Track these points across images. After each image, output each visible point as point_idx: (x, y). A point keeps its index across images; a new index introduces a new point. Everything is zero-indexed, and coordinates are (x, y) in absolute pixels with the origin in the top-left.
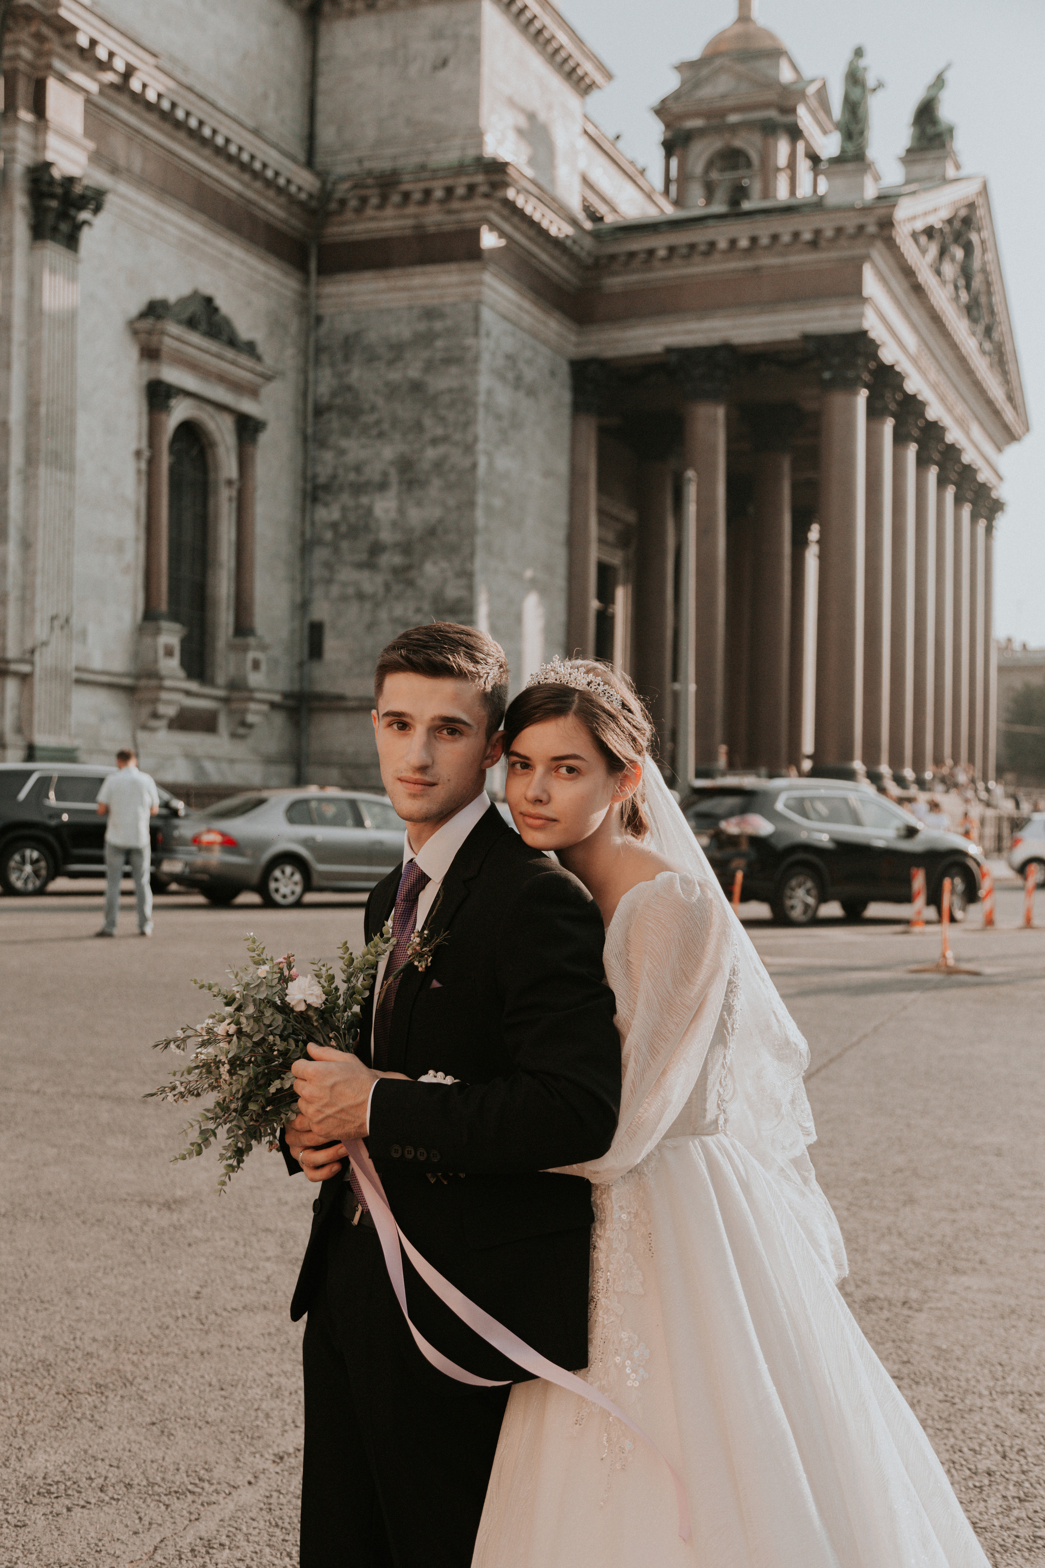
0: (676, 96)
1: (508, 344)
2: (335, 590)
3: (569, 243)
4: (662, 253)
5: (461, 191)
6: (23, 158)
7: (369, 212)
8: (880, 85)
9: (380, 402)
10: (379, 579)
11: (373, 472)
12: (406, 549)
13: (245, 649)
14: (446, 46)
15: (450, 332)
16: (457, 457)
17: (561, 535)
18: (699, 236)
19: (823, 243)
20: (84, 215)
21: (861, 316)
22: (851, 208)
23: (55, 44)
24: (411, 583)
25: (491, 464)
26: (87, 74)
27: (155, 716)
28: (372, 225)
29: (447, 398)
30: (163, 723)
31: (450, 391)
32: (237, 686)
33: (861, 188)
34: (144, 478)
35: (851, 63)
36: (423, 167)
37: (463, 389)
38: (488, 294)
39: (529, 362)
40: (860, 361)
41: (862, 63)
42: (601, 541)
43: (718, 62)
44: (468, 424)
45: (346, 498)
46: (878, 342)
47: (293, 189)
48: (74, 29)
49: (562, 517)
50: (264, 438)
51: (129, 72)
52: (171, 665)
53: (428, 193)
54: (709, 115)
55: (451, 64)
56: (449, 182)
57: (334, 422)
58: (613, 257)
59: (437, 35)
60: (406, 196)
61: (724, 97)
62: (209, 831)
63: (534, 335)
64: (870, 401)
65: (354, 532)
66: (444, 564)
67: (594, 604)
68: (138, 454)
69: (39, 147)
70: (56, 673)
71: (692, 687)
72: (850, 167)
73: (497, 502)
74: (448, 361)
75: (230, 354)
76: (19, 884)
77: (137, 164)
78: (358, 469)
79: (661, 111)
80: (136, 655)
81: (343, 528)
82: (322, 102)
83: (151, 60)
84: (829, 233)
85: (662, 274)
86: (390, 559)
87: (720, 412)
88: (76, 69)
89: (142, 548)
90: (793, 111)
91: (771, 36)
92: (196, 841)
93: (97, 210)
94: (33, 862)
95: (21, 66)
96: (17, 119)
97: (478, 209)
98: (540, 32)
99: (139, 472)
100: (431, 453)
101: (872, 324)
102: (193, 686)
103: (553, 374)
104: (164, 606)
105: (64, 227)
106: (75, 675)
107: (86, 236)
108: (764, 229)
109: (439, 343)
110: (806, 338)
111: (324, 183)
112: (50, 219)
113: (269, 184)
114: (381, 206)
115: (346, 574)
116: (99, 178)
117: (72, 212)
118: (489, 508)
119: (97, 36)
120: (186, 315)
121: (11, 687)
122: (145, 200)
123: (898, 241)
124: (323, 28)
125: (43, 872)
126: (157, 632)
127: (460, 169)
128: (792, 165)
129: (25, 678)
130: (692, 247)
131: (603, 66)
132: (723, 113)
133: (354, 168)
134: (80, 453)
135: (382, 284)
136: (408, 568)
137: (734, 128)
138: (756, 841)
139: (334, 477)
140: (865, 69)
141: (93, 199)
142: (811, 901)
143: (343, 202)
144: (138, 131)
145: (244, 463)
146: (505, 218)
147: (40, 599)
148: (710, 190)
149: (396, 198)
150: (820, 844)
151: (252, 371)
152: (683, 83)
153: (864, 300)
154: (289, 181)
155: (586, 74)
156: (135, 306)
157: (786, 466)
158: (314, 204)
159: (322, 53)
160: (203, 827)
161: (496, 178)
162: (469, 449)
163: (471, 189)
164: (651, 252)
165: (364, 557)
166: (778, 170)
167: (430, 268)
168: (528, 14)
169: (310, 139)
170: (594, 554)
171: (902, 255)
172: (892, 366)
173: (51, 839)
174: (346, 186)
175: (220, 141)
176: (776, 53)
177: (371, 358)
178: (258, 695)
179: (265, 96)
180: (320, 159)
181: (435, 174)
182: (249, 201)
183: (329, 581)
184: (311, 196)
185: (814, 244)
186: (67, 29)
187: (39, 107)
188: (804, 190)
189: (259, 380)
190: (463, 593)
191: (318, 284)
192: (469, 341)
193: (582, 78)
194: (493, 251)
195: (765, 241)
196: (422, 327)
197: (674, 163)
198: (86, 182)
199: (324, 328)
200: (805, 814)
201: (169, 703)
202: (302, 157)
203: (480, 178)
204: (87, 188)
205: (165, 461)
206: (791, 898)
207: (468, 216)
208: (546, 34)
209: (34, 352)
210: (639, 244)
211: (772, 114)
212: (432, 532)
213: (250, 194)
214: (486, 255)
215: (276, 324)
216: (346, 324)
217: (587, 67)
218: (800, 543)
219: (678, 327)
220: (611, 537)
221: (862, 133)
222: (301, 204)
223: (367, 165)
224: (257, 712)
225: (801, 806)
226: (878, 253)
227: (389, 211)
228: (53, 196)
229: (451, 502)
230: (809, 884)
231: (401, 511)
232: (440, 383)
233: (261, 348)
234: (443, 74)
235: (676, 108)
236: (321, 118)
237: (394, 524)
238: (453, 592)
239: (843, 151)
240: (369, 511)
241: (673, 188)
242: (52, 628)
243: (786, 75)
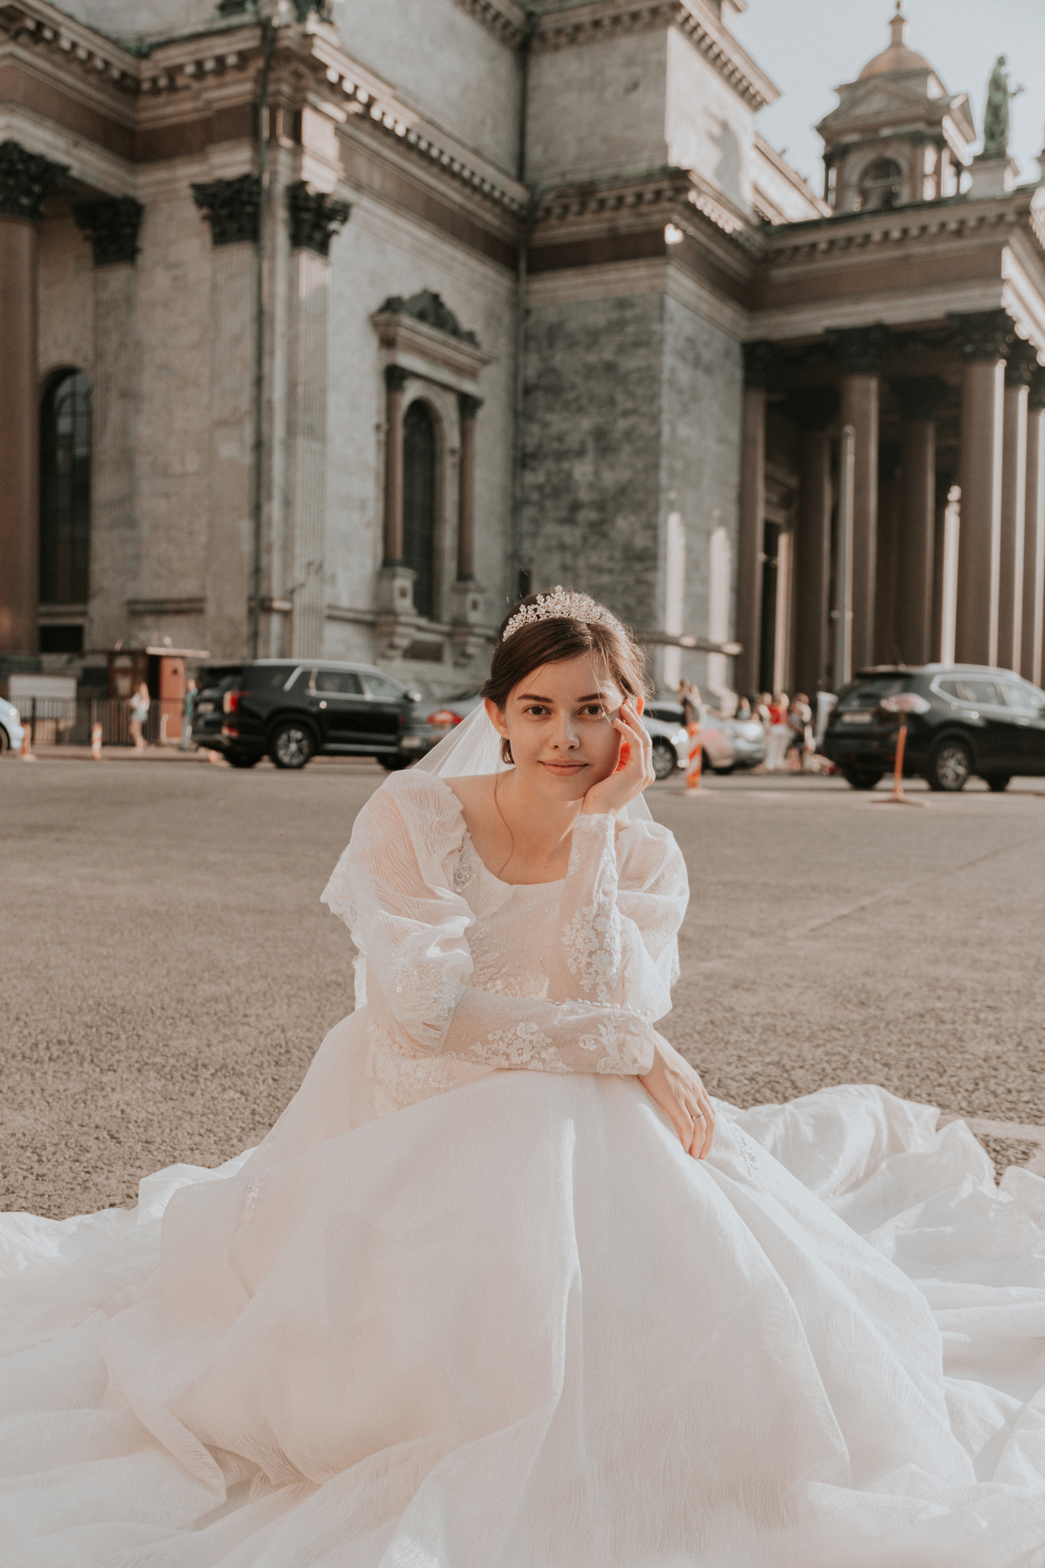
0: (836, 115)
1: (689, 329)
2: (541, 542)
3: (741, 239)
4: (823, 246)
5: (649, 196)
6: (284, 179)
7: (571, 218)
8: (1020, 90)
9: (578, 380)
10: (578, 532)
11: (573, 441)
12: (600, 506)
13: (466, 591)
14: (637, 71)
15: (640, 319)
16: (644, 427)
17: (732, 493)
18: (856, 230)
19: (967, 232)
20: (334, 226)
21: (1000, 295)
22: (993, 200)
23: (309, 80)
24: (604, 535)
25: (673, 432)
26: (337, 105)
27: (392, 646)
28: (574, 229)
29: (635, 377)
30: (397, 653)
31: (639, 370)
32: (460, 623)
33: (1001, 181)
34: (383, 448)
35: (995, 70)
36: (616, 178)
37: (649, 368)
38: (671, 285)
39: (707, 344)
40: (999, 336)
41: (1004, 70)
42: (768, 502)
43: (873, 83)
44: (653, 398)
45: (550, 464)
46: (1015, 319)
47: (506, 200)
48: (324, 67)
49: (733, 478)
50: (482, 414)
51: (370, 103)
52: (405, 605)
53: (620, 200)
54: (863, 130)
55: (641, 88)
56: (639, 189)
57: (541, 399)
58: (779, 252)
59: (630, 62)
60: (602, 203)
61: (878, 113)
62: (442, 711)
63: (711, 320)
64: (1008, 371)
65: (557, 493)
66: (632, 518)
67: (761, 557)
68: (378, 427)
69: (297, 168)
70: (311, 610)
71: (848, 615)
72: (992, 163)
73: (679, 465)
74: (637, 344)
75: (453, 341)
76: (286, 759)
77: (377, 181)
78: (560, 438)
79: (823, 129)
80: (376, 596)
81: (548, 490)
82: (531, 126)
83: (388, 90)
84: (972, 223)
85: (823, 264)
86: (588, 515)
87: (873, 385)
88: (325, 99)
89: (380, 506)
90: (939, 123)
91: (918, 57)
92: (431, 720)
93: (344, 220)
94: (298, 741)
95: (282, 100)
96: (279, 146)
97: (663, 211)
98: (718, 56)
99: (378, 442)
100: (622, 424)
101: (1010, 302)
102: (423, 622)
103: (727, 354)
104: (398, 553)
105: (318, 236)
106: (327, 612)
107: (336, 244)
108: (913, 222)
109: (630, 329)
110: (951, 316)
111: (532, 194)
112: (306, 229)
113: (487, 196)
114: (580, 213)
115: (550, 529)
116: (347, 194)
117: (324, 223)
118: (672, 471)
119: (344, 72)
120: (418, 308)
121: (276, 622)
122: (383, 212)
123: (1034, 227)
124: (532, 62)
125: (306, 750)
126: (393, 576)
127: (649, 177)
128: (938, 171)
129: (287, 614)
130: (850, 240)
131: (772, 85)
132: (876, 128)
133: (557, 181)
134: (331, 427)
135: (580, 280)
136: (601, 522)
137: (887, 141)
138: (914, 718)
139: (540, 446)
140: (1006, 75)
141: (340, 211)
142: (961, 770)
143: (548, 211)
144: (377, 154)
145: (465, 434)
146: (687, 219)
147: (298, 550)
148: (864, 194)
149: (593, 205)
150: (970, 722)
151: (471, 356)
152: (842, 103)
153: (1003, 281)
154: (503, 194)
155: (758, 92)
156: (375, 302)
157: (930, 431)
158: (523, 213)
159: (532, 82)
160: (437, 708)
161: (679, 183)
162: (655, 419)
163: (658, 194)
164: (813, 246)
165: (564, 513)
166: (924, 176)
167: (623, 265)
168: (708, 41)
169: (521, 158)
170: (761, 513)
171: (1038, 240)
172: (1027, 341)
173: (312, 722)
174: (550, 196)
175: (445, 160)
176: (924, 73)
177: (572, 344)
178: (478, 630)
179: (483, 122)
180: (530, 175)
181: (627, 182)
182: (470, 213)
183: (535, 535)
184: (521, 206)
185: (959, 233)
186: (319, 67)
187: (296, 133)
188: (949, 190)
189: (476, 364)
190: (648, 543)
191: (528, 282)
192: (656, 326)
193: (754, 96)
194: (676, 246)
195: (914, 232)
196: (615, 315)
197: (833, 174)
198: (335, 198)
199: (532, 319)
200: (955, 694)
201: (403, 636)
202: (513, 170)
203: (665, 185)
204: (336, 202)
205: (400, 433)
206: (942, 768)
207: (656, 218)
208: (723, 58)
209: (293, 341)
210: (802, 239)
211: (921, 126)
212: (622, 491)
213: (470, 206)
214: (671, 251)
215: (491, 317)
216: (550, 315)
217: (758, 86)
218: (941, 503)
219: (837, 311)
220: (775, 498)
221: (1002, 133)
222: (514, 214)
223: (570, 178)
224: (475, 645)
225: (952, 688)
226: (1016, 240)
227: (588, 217)
228: (308, 209)
229: (639, 464)
230: (960, 756)
231: (597, 473)
232: (631, 363)
233: (481, 337)
234: (635, 96)
235: (835, 125)
236: (530, 139)
237: (591, 486)
238: (640, 541)
239: (986, 150)
240: (569, 475)
241: (832, 197)
242: (309, 573)
243: (933, 91)
